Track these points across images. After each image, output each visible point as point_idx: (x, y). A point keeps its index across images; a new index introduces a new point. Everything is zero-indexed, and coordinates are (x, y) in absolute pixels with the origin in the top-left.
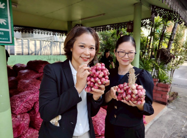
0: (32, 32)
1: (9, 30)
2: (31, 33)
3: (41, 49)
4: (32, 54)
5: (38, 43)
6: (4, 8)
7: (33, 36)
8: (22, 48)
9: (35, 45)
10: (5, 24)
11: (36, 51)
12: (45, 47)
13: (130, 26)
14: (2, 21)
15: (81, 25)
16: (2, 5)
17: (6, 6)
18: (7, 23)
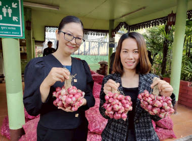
1: (20, 26)
3: (89, 49)
4: (81, 54)
6: (16, 7)
7: (87, 38)
9: (85, 46)
10: (17, 21)
11: (85, 51)
12: (94, 47)
13: (171, 18)
14: (15, 18)
15: (125, 23)
16: (14, 6)
17: (18, 5)
18: (19, 19)
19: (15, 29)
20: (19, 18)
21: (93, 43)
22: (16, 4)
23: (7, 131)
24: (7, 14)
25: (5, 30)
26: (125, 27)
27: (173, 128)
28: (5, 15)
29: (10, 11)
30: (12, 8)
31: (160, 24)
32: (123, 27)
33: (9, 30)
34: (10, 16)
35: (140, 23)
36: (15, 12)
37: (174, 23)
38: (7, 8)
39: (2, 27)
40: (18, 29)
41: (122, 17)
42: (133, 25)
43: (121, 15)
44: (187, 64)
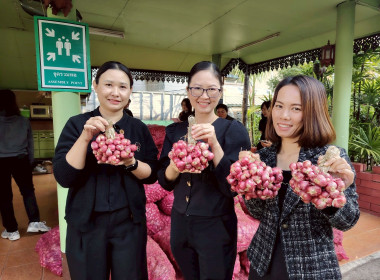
0: (163, 80)
1: (85, 70)
2: (161, 82)
3: (172, 109)
4: (156, 117)
5: (167, 99)
6: (78, 39)
7: (163, 87)
8: (141, 108)
9: (163, 103)
10: (79, 62)
11: (162, 113)
13: (328, 53)
14: (75, 58)
15: (240, 60)
16: (75, 36)
17: (81, 36)
18: (82, 60)
19: (75, 75)
20: (82, 57)
21: (178, 97)
22: (78, 34)
23: (52, 259)
24: (64, 50)
25: (59, 78)
26: (240, 68)
27: (343, 242)
28: (60, 53)
29: (68, 46)
30: (72, 41)
31: (305, 63)
32: (237, 67)
33: (66, 79)
34: (68, 54)
35: (269, 61)
36: (76, 48)
37: (332, 62)
38: (64, 41)
39: (55, 74)
40: (81, 75)
41: (237, 49)
42: (257, 64)
43: (234, 46)
44: (356, 132)
